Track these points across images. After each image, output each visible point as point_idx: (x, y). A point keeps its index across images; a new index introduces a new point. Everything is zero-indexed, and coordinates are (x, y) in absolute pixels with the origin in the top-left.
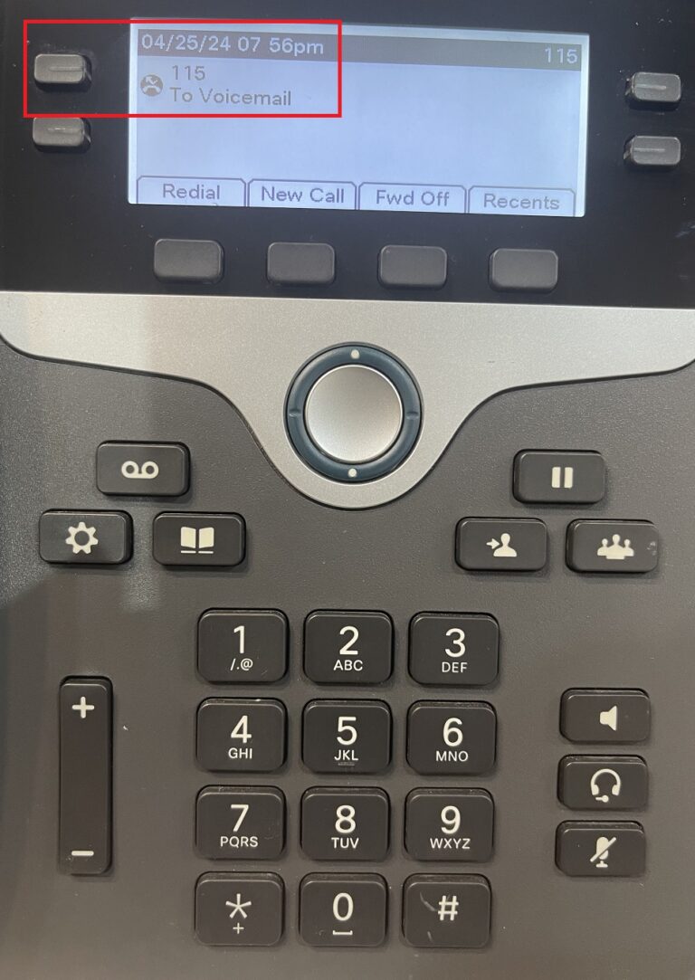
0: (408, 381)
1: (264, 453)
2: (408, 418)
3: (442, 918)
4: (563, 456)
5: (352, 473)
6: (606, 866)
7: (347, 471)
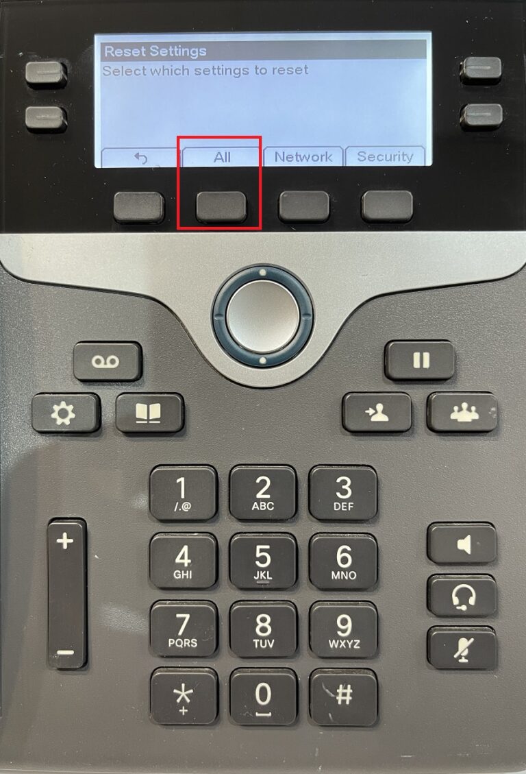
0: (303, 291)
1: (197, 348)
2: (303, 318)
3: (340, 703)
4: (422, 344)
5: (263, 361)
6: (467, 661)
7: (259, 359)
